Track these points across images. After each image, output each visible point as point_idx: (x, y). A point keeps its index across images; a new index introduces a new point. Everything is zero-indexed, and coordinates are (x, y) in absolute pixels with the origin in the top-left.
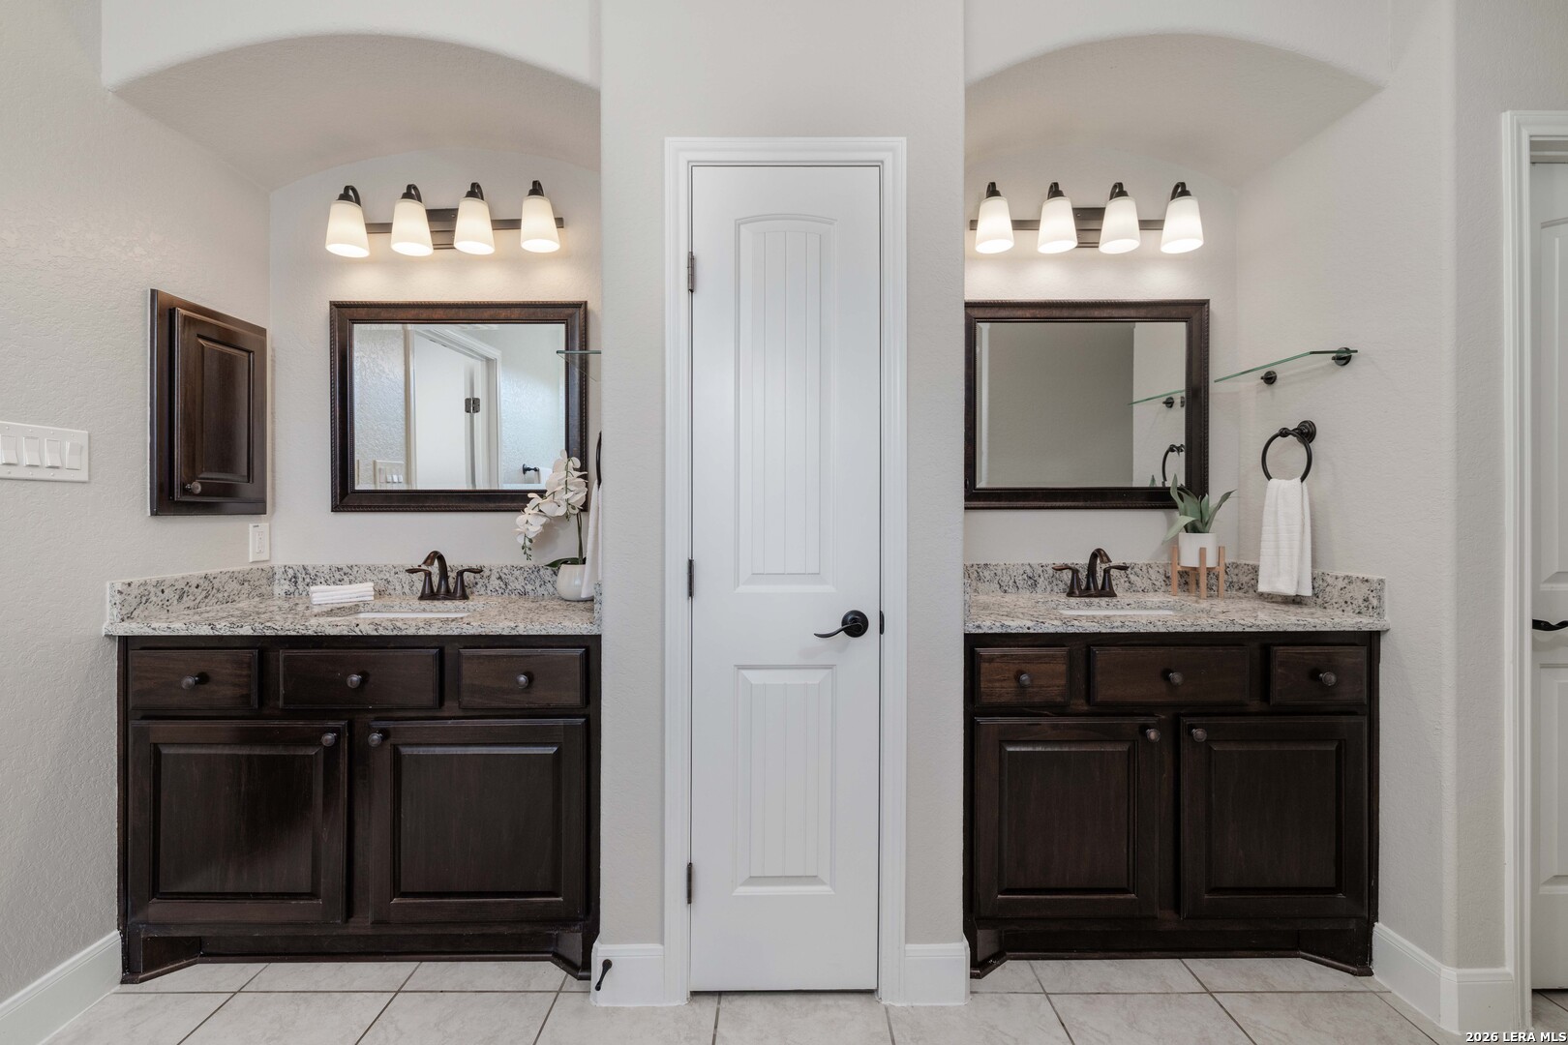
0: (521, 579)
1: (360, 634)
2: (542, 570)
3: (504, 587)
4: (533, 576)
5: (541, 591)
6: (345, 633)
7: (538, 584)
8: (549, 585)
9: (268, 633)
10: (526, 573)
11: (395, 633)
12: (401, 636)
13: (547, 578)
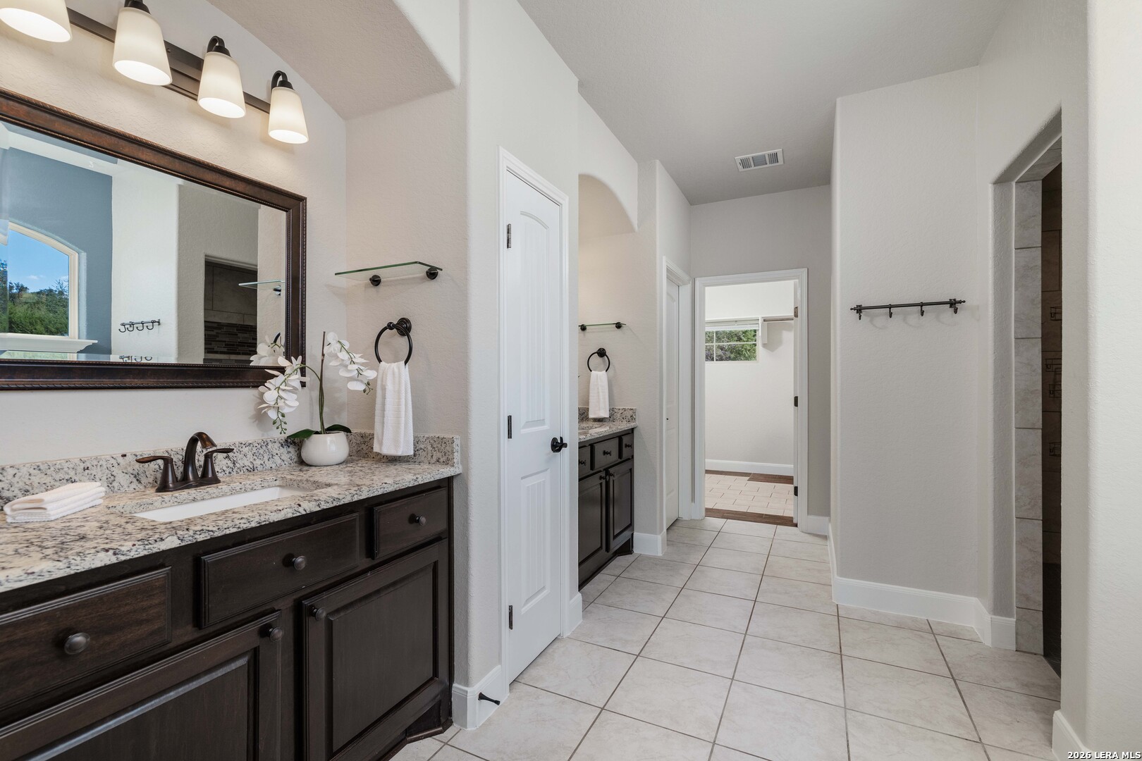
0: (250, 455)
1: (304, 513)
2: (270, 444)
3: (232, 465)
4: (261, 451)
5: (269, 464)
6: (290, 515)
7: (266, 458)
8: (276, 458)
9: (200, 538)
10: (254, 449)
11: (335, 504)
12: (340, 506)
13: (275, 452)
